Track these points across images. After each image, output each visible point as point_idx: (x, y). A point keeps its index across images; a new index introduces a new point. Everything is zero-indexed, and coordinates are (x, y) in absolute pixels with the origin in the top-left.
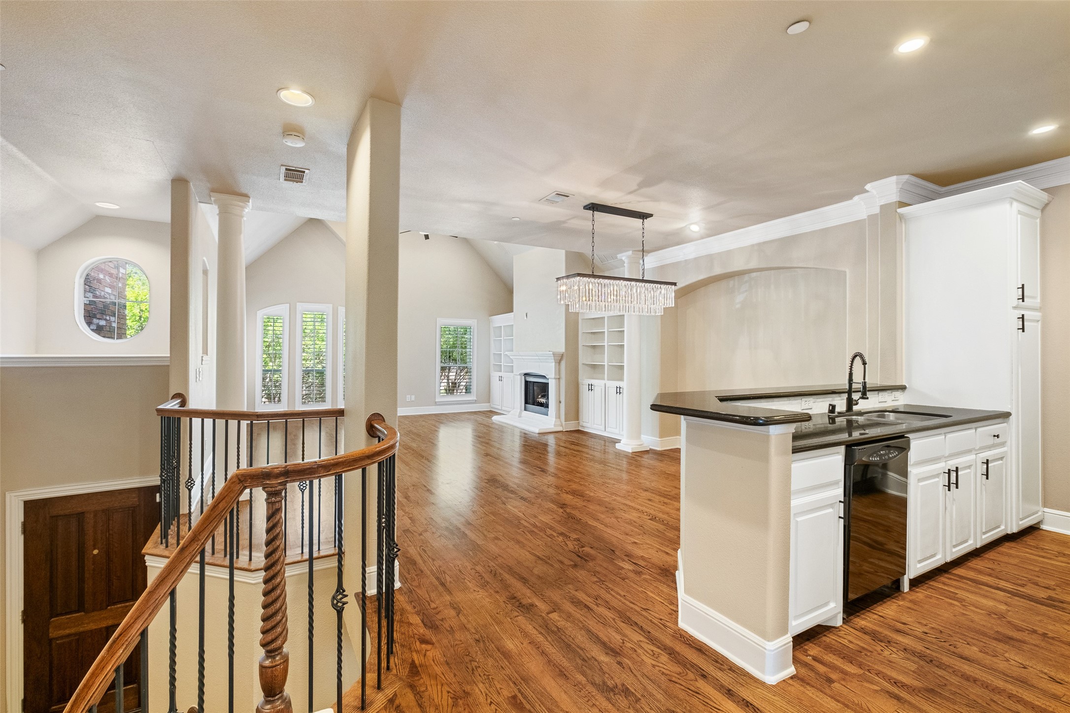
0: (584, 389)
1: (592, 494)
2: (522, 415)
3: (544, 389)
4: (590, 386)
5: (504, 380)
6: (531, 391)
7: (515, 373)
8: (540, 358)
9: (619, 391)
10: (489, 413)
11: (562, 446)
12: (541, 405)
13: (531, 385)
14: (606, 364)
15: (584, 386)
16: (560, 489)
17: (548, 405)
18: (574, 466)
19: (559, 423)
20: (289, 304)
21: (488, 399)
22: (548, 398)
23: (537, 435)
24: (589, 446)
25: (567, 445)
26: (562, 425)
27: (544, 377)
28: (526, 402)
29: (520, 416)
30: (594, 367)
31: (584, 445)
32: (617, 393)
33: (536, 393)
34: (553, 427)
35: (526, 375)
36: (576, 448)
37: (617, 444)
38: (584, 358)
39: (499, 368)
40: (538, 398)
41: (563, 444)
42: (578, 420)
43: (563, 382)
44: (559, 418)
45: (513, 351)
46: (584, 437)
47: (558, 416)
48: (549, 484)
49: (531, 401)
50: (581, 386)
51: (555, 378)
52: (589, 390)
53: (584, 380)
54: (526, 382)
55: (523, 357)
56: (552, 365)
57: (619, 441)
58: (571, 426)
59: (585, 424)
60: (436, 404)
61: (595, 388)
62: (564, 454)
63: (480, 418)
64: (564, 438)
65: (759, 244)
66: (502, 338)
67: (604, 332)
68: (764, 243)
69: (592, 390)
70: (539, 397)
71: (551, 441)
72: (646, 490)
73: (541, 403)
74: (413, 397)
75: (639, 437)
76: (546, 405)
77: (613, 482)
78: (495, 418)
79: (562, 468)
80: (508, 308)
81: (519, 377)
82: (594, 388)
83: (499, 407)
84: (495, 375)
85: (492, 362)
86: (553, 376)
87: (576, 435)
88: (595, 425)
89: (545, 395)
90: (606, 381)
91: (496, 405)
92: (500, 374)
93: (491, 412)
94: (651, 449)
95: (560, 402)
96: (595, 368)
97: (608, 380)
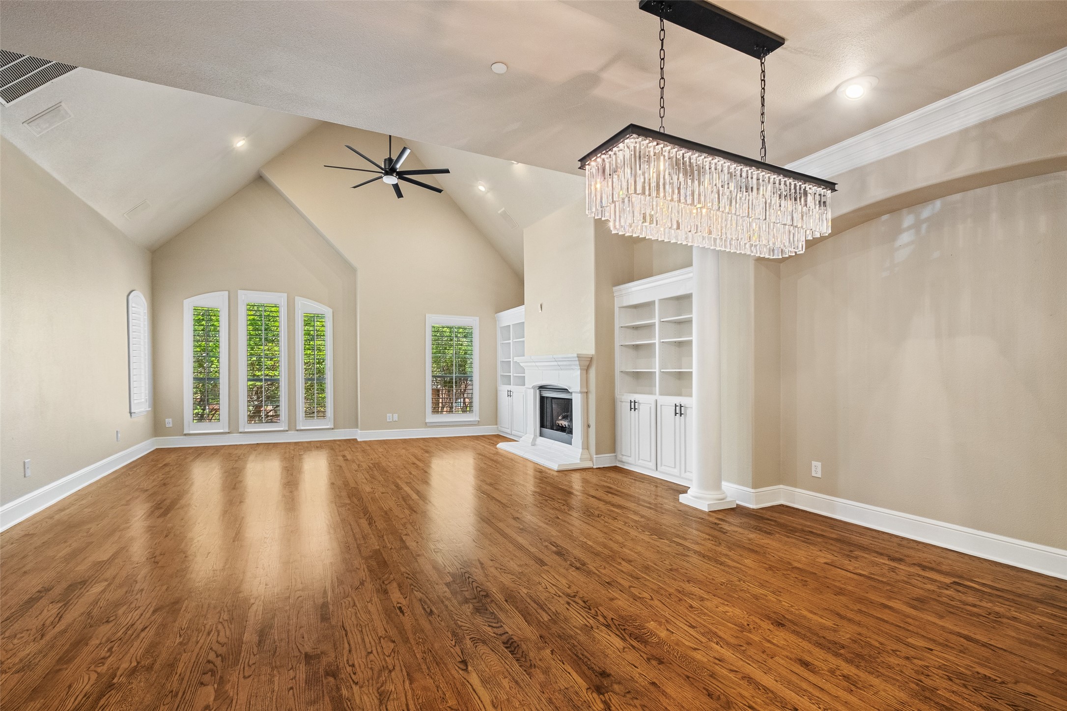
0: (623, 408)
1: (663, 634)
2: (537, 443)
3: (566, 406)
4: (633, 404)
5: (514, 395)
6: (549, 410)
7: (527, 386)
8: (560, 363)
9: (679, 411)
10: (495, 439)
11: (593, 497)
12: (562, 429)
13: (549, 401)
14: (657, 370)
15: (624, 404)
16: (593, 611)
17: (572, 429)
18: (617, 542)
19: (587, 456)
20: (227, 292)
21: (495, 418)
22: (571, 420)
23: (556, 474)
24: (634, 497)
25: (600, 494)
26: (591, 459)
27: (565, 390)
28: (542, 425)
29: (534, 444)
30: (637, 375)
31: (627, 495)
32: (676, 414)
33: (555, 414)
34: (579, 461)
35: (542, 388)
36: (617, 500)
37: (680, 495)
38: (623, 363)
39: (507, 380)
40: (557, 419)
41: (593, 493)
42: (615, 453)
43: (592, 397)
44: (588, 449)
45: (524, 356)
46: (625, 479)
47: (586, 446)
48: (569, 591)
49: (548, 424)
50: (618, 404)
51: (581, 392)
52: (631, 409)
53: (623, 395)
54: (542, 399)
55: (538, 364)
56: (577, 373)
57: (685, 490)
58: (605, 461)
59: (624, 459)
60: (426, 425)
61: (641, 407)
62: (597, 513)
63: (481, 445)
64: (594, 479)
65: (983, 125)
66: (511, 341)
67: (653, 325)
68: (997, 120)
69: (635, 409)
70: (560, 418)
71: (576, 483)
72: (780, 624)
73: (562, 427)
74: (396, 417)
75: (718, 487)
76: (568, 430)
77: (696, 590)
78: (502, 446)
79: (594, 546)
80: (519, 300)
81: (532, 390)
82: (639, 406)
83: (508, 431)
84: (503, 389)
85: (500, 372)
86: (578, 389)
87: (613, 475)
88: (640, 461)
89: (568, 416)
90: (657, 397)
91: (505, 428)
92: (509, 388)
93: (498, 436)
94: (738, 506)
95: (589, 426)
96: (640, 378)
97: (661, 394)
